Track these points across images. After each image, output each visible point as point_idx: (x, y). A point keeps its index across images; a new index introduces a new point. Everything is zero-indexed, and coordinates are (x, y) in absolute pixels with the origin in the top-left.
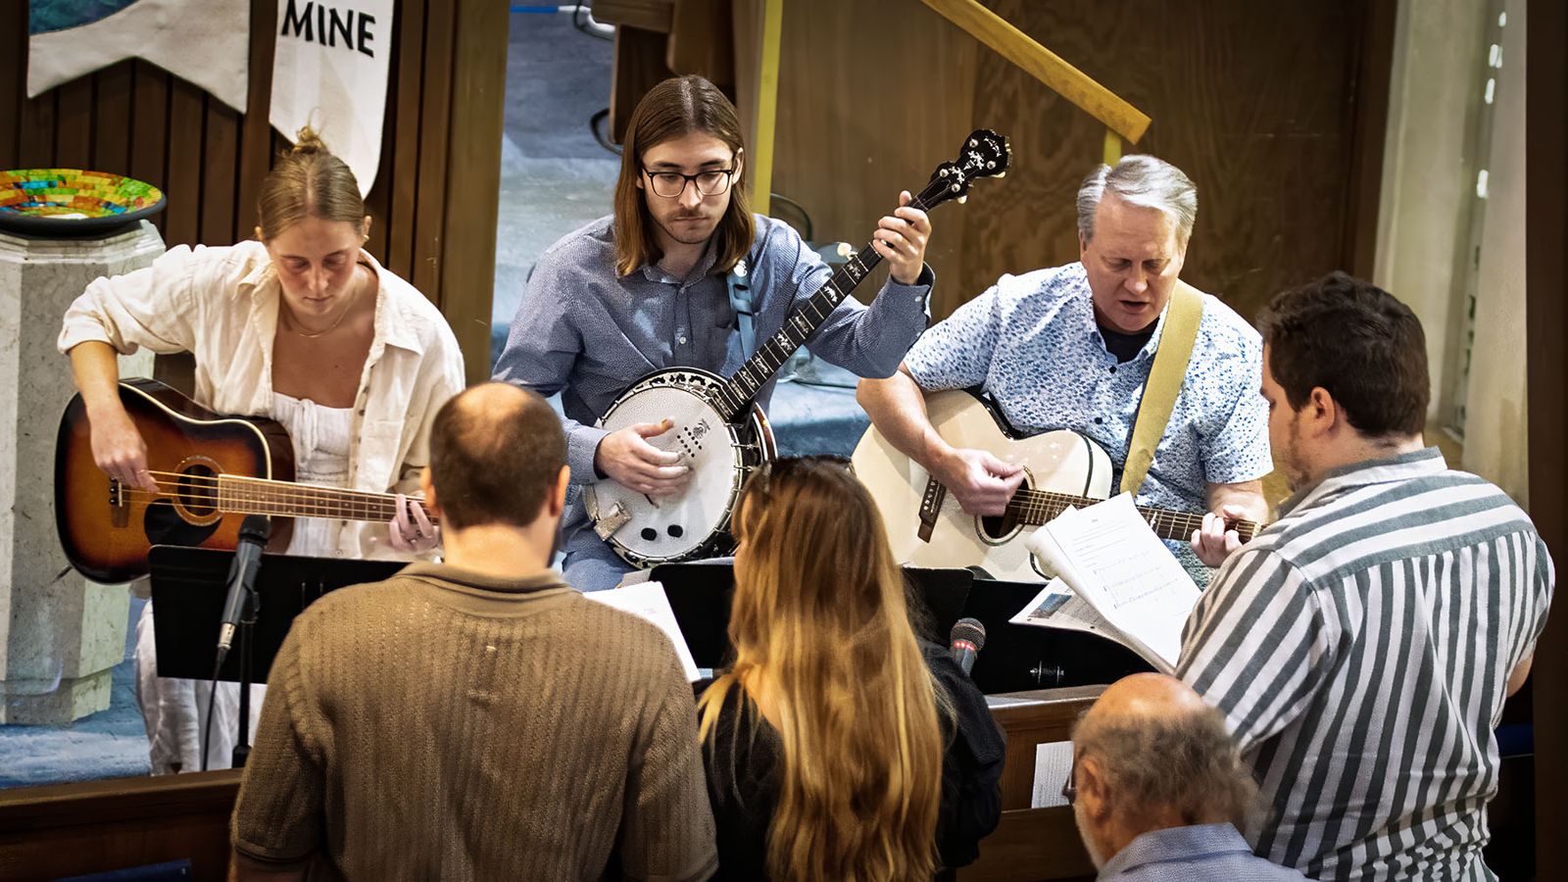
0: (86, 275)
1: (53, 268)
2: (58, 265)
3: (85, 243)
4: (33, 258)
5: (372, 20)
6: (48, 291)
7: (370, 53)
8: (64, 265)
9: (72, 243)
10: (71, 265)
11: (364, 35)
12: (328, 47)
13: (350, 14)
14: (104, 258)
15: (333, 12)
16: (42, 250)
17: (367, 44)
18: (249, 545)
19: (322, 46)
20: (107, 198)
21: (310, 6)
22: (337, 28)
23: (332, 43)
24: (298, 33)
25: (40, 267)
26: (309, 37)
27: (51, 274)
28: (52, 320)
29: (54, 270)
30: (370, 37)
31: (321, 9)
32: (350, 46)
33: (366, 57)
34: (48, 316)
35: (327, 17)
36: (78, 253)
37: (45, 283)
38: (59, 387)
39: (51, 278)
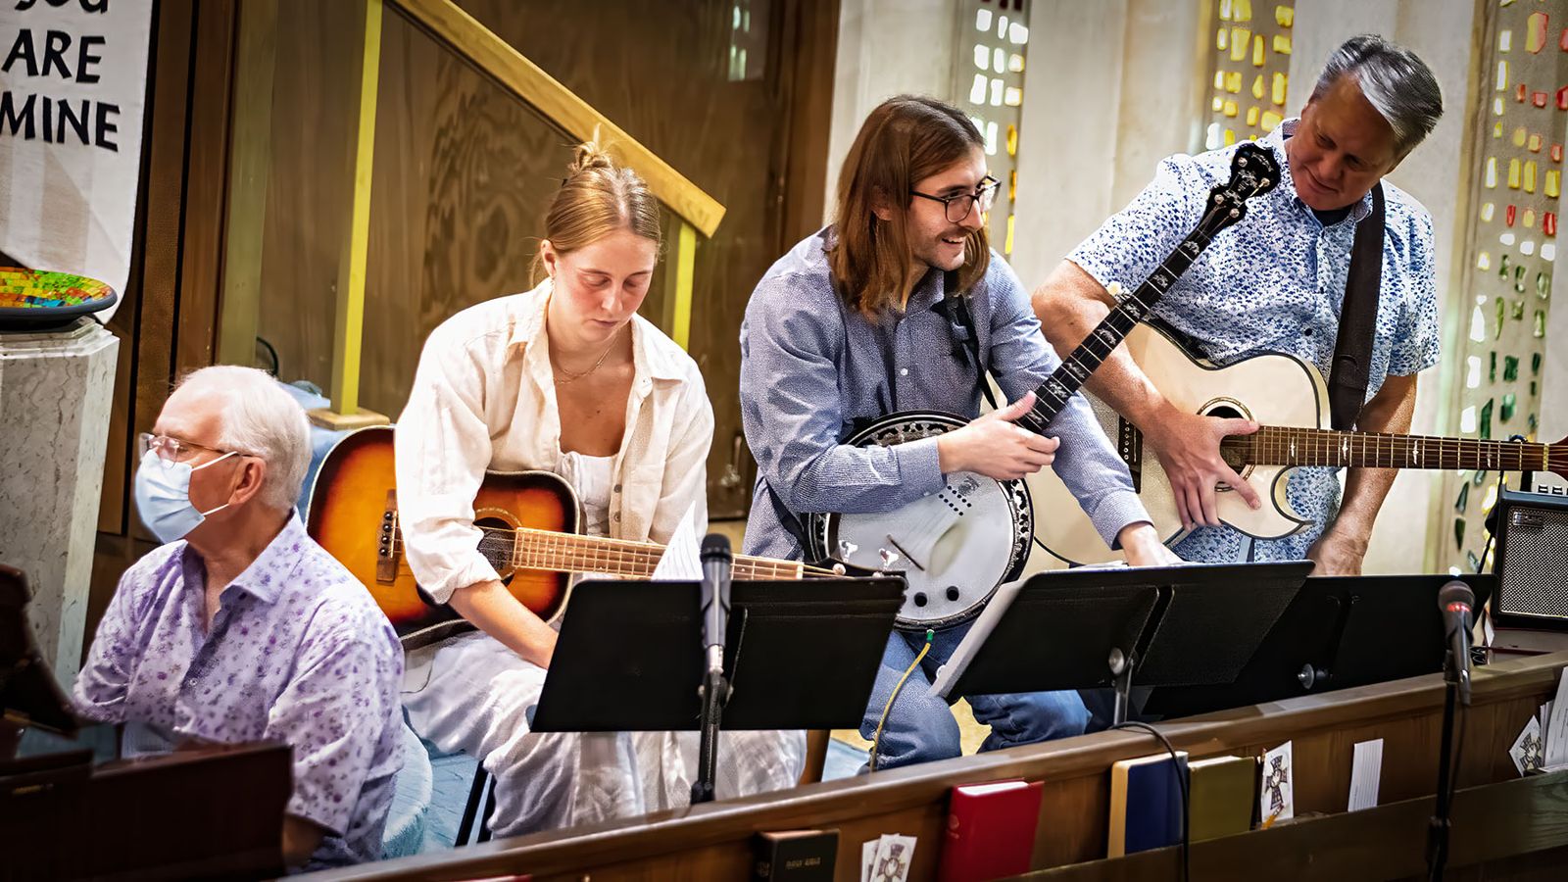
0: (66, 370)
1: (35, 363)
2: (39, 359)
3: (58, 335)
4: (12, 354)
5: (115, 109)
6: (29, 388)
7: (113, 147)
8: (46, 359)
9: (44, 335)
10: (52, 359)
11: (103, 127)
12: (54, 146)
13: (86, 105)
14: (82, 350)
15: (63, 104)
16: (18, 343)
17: (108, 136)
18: (717, 564)
19: (48, 144)
20: (27, 292)
21: (32, 99)
22: (68, 122)
23: (61, 139)
24: (14, 129)
25: (22, 363)
26: (30, 134)
27: (33, 370)
28: (31, 421)
29: (35, 366)
30: (113, 128)
31: (47, 102)
32: (85, 141)
33: (110, 152)
34: (27, 417)
35: (55, 110)
36: (53, 346)
37: (26, 380)
38: (35, 497)
39: (32, 374)
